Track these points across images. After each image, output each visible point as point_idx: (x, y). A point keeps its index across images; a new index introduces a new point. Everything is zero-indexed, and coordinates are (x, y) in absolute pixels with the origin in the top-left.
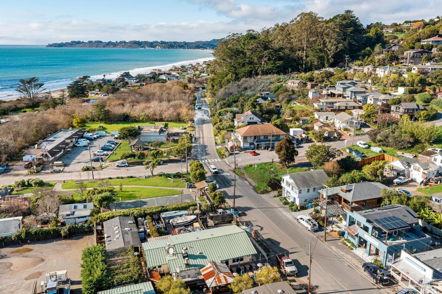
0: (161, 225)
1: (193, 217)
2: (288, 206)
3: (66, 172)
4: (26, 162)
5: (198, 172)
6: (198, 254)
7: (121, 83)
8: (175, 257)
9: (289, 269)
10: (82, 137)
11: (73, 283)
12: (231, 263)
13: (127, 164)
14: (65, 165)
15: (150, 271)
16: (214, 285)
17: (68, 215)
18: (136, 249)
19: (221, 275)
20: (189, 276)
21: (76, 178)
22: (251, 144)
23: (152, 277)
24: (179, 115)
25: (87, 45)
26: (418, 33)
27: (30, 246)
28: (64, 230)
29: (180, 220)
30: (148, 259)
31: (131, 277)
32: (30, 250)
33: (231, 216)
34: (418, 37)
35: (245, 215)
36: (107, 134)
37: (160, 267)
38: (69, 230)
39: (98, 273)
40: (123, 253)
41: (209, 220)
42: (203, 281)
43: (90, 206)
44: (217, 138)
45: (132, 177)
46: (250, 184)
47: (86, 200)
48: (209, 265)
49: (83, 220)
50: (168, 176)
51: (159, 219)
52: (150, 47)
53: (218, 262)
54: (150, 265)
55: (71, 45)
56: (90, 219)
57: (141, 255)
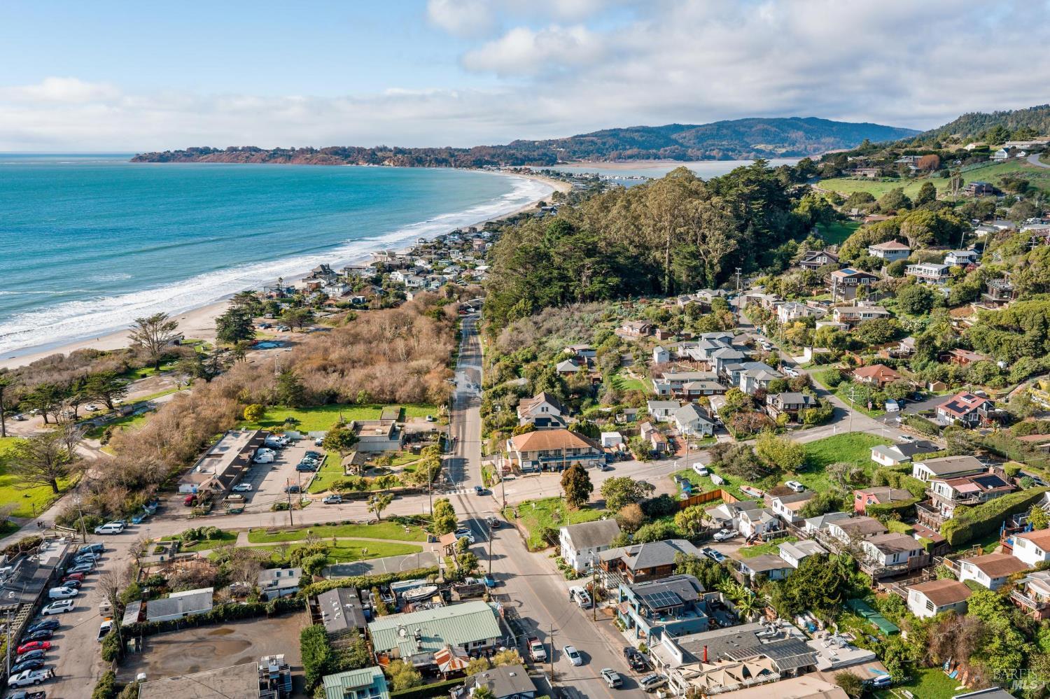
0: (391, 600)
1: (433, 588)
2: (563, 572)
3: (248, 513)
4: (185, 494)
5: (445, 518)
6: (433, 636)
7: (315, 294)
8: (406, 640)
9: (536, 654)
10: (263, 445)
11: (292, 669)
12: (471, 647)
13: (340, 500)
14: (246, 501)
15: (379, 655)
16: (448, 669)
17: (270, 585)
18: (362, 631)
19: (457, 660)
20: (422, 661)
21: (267, 524)
22: (534, 463)
23: (380, 662)
24: (424, 390)
25: (224, 157)
26: (866, 231)
27: (230, 627)
28: (269, 606)
29: (415, 593)
30: (376, 642)
31: (358, 662)
32: (231, 631)
33: (482, 587)
34: (866, 239)
35: (502, 584)
36: (303, 437)
37: (389, 650)
38: (276, 605)
39: (322, 656)
40: (347, 635)
41: (453, 592)
42: (436, 666)
43: (298, 571)
44: (486, 442)
45: (348, 523)
46: (522, 536)
47: (289, 563)
48: (445, 648)
49: (291, 591)
50: (402, 520)
51: (389, 591)
52: (368, 162)
53: (455, 645)
54: (378, 649)
55: (188, 156)
56: (299, 591)
57: (368, 638)
